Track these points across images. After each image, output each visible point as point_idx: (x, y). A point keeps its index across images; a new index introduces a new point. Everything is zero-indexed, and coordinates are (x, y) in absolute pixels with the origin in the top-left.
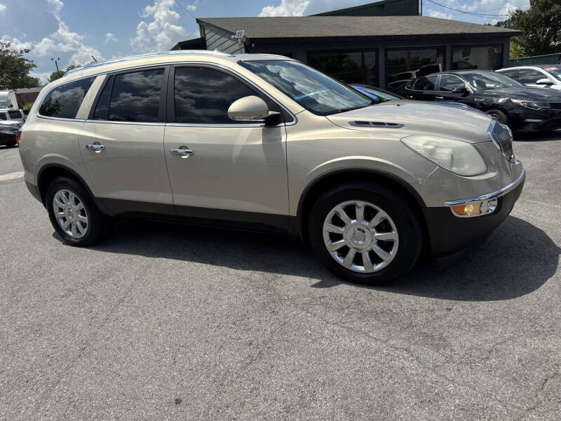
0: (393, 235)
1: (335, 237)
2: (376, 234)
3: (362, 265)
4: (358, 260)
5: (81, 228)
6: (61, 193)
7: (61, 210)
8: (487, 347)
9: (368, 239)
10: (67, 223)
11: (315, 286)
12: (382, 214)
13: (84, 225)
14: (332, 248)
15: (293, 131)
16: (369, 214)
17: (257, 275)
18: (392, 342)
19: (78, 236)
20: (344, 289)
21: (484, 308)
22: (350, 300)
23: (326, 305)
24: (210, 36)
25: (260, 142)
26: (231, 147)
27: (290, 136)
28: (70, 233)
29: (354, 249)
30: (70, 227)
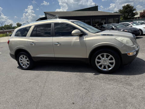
0: (114, 61)
1: (98, 62)
2: (110, 61)
3: (106, 69)
4: (105, 68)
5: (27, 65)
6: (22, 56)
7: (21, 61)
8: (142, 84)
9: (107, 62)
10: (23, 64)
11: (94, 75)
12: (111, 56)
13: (28, 64)
14: (98, 65)
15: (87, 37)
16: (107, 56)
17: (78, 73)
18: (119, 86)
19: (26, 67)
20: (101, 75)
21: (137, 76)
22: (105, 77)
23: (99, 79)
24: (48, 16)
25: (79, 40)
26: (71, 42)
27: (86, 39)
28: (24, 67)
29: (103, 65)
30: (24, 65)
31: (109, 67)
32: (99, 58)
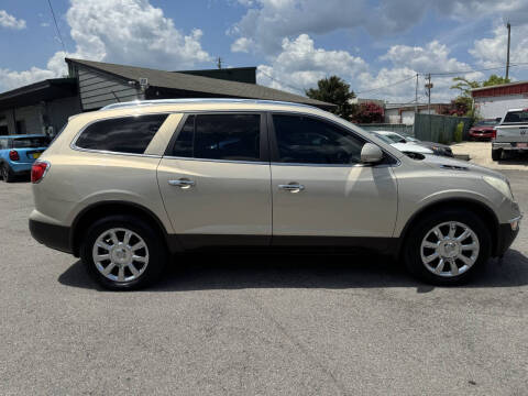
1: (429, 252)
2: (463, 246)
3: (450, 271)
5: (132, 269)
6: (110, 232)
7: (103, 252)
10: (110, 267)
13: (139, 265)
14: (426, 261)
15: (400, 171)
25: (372, 179)
27: (398, 175)
28: (116, 278)
29: (444, 258)
30: (115, 271)
31: (460, 263)
32: (433, 239)
